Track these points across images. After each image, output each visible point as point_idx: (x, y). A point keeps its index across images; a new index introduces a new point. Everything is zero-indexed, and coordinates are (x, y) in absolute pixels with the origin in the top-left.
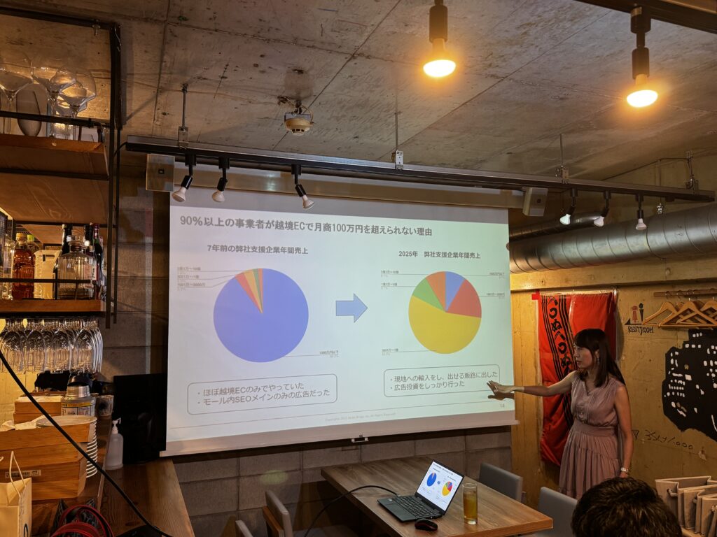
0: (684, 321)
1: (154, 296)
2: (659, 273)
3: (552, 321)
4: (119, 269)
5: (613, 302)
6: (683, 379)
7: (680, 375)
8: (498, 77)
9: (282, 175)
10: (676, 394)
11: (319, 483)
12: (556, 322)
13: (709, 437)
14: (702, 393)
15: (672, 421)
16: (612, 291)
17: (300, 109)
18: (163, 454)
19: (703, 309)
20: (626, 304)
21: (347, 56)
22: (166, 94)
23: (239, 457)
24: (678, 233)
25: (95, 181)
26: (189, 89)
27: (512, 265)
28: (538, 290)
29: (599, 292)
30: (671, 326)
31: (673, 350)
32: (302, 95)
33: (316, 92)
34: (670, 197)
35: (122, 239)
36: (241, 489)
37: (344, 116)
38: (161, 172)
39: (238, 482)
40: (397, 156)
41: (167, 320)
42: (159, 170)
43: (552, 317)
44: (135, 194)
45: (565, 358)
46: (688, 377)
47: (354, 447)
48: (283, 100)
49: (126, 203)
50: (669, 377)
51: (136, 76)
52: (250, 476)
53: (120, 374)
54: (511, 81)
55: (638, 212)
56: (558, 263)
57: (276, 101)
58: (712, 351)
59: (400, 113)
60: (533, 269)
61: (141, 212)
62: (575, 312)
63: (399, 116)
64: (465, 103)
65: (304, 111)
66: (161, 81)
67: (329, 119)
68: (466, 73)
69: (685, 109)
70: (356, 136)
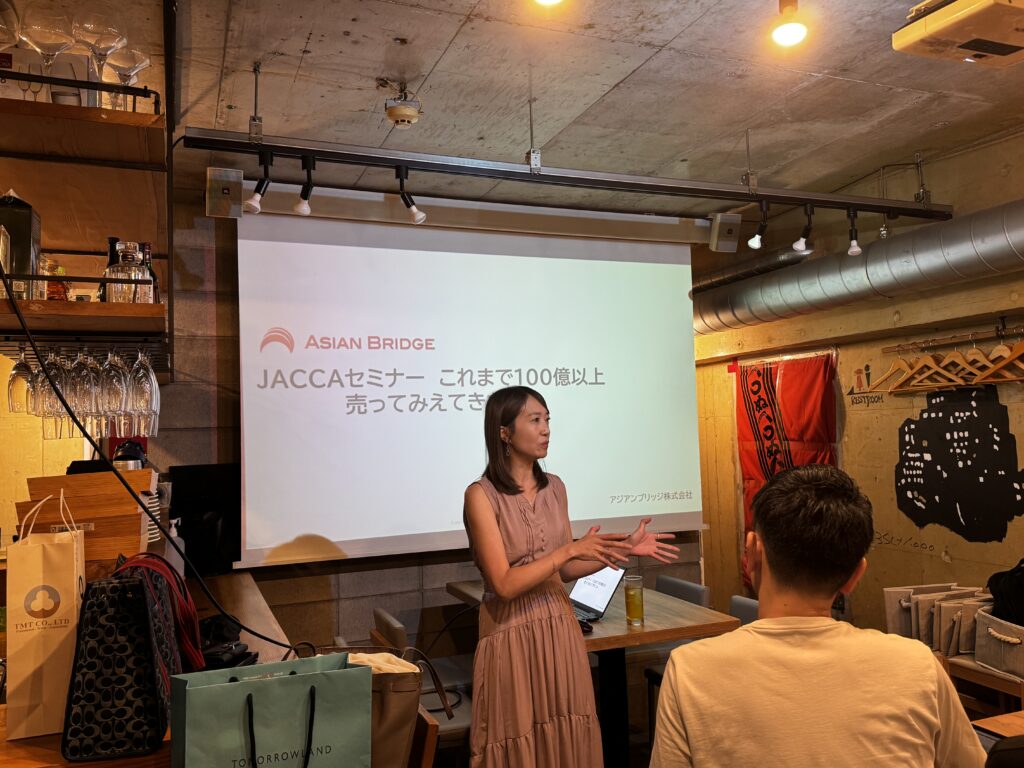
0: (921, 381)
1: (219, 361)
2: (886, 319)
3: (754, 398)
5: (832, 366)
6: (921, 459)
7: (918, 455)
8: (654, 46)
9: (385, 198)
10: (912, 480)
11: (446, 609)
12: (760, 399)
13: (953, 533)
14: (945, 475)
15: (907, 515)
16: (830, 352)
17: (405, 94)
18: (237, 565)
19: (942, 365)
20: (848, 365)
21: (462, 17)
22: (232, 77)
23: (338, 573)
24: (904, 260)
25: (148, 173)
26: (262, 69)
27: (698, 324)
28: (734, 359)
29: (811, 355)
30: (904, 391)
31: (909, 422)
32: (408, 76)
33: (425, 71)
34: (892, 212)
35: (177, 286)
36: (341, 615)
37: (463, 106)
38: (226, 191)
40: (533, 156)
42: (223, 189)
43: (755, 393)
44: (190, 226)
45: (772, 446)
46: (928, 457)
48: (382, 83)
49: (181, 238)
50: (904, 459)
51: (194, 52)
52: (353, 598)
54: (672, 51)
55: (851, 231)
56: (757, 315)
57: (374, 84)
58: (955, 419)
59: (535, 100)
60: (727, 326)
61: (201, 250)
62: (783, 384)
63: (533, 105)
64: (617, 85)
65: (410, 97)
66: (226, 59)
67: (444, 111)
68: (613, 41)
69: (900, 90)
70: (481, 136)
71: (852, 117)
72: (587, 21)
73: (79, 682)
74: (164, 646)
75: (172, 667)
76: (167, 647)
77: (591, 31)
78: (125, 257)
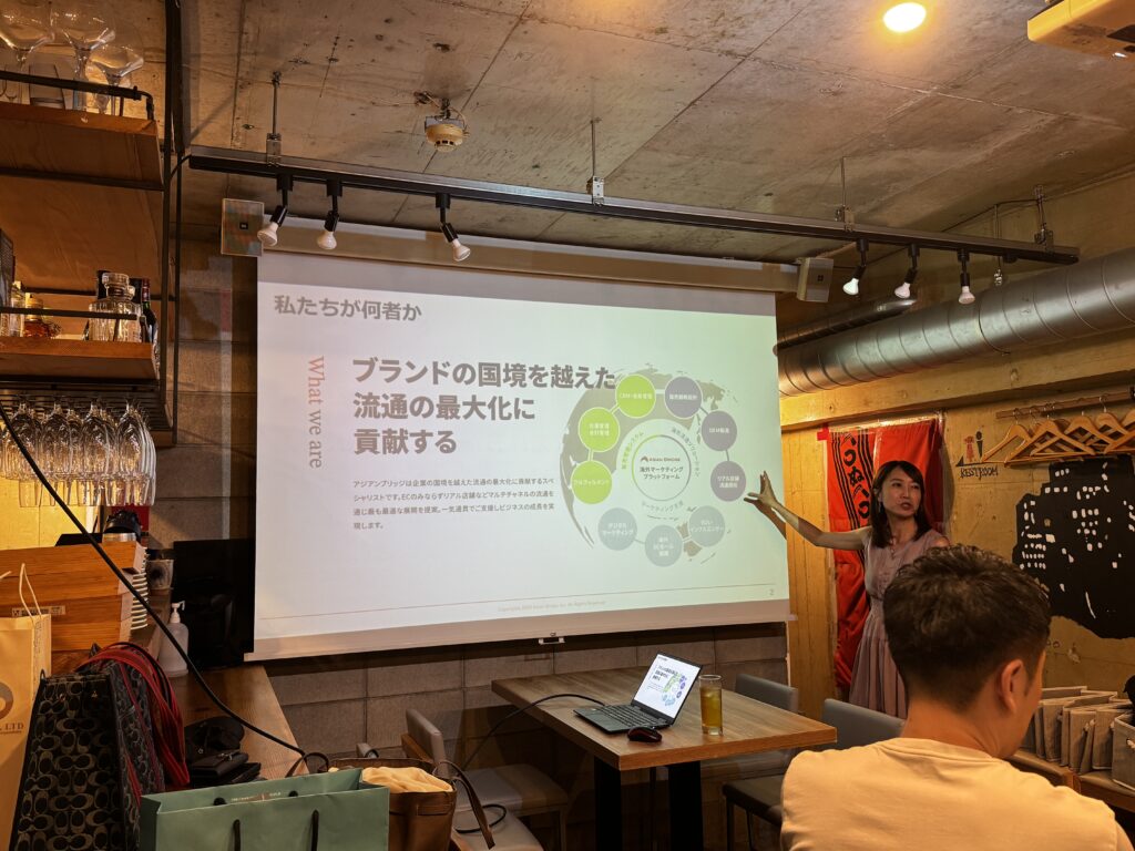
0: (1042, 451)
1: (234, 420)
2: (1001, 379)
3: (848, 470)
4: (180, 380)
5: (938, 433)
6: (1043, 541)
7: (1039, 536)
8: (736, 56)
9: (428, 236)
10: (1033, 565)
11: (491, 710)
12: (855, 470)
13: (1082, 627)
14: (1071, 559)
16: (935, 417)
17: (448, 111)
18: (249, 657)
19: (1067, 432)
20: (957, 431)
21: (513, 19)
22: (247, 93)
23: (367, 667)
24: (1024, 309)
25: (142, 192)
26: (282, 81)
27: (784, 384)
28: (825, 424)
29: (915, 420)
30: (1022, 462)
31: (1028, 498)
32: (451, 91)
33: (471, 84)
34: (1010, 255)
35: (185, 334)
36: (369, 717)
38: (244, 226)
39: (365, 705)
40: (595, 184)
41: (254, 457)
42: (241, 224)
43: (849, 464)
44: (205, 267)
46: (1051, 538)
47: (543, 656)
48: (422, 98)
49: (191, 280)
50: (1022, 541)
51: (203, 59)
52: (384, 697)
53: (184, 539)
54: (758, 62)
55: (962, 275)
56: (851, 373)
57: (413, 100)
58: (1083, 494)
59: (598, 120)
60: (816, 386)
61: (215, 294)
62: (881, 451)
63: (597, 126)
64: (693, 103)
65: (453, 115)
66: (241, 68)
67: (493, 133)
68: (688, 49)
69: (1021, 111)
70: (536, 163)
71: (964, 144)
72: (659, 24)
73: (28, 802)
74: (140, 757)
75: (150, 782)
76: (144, 759)
77: (663, 37)
78: (112, 291)
